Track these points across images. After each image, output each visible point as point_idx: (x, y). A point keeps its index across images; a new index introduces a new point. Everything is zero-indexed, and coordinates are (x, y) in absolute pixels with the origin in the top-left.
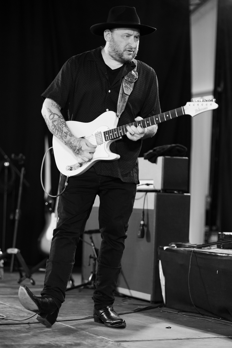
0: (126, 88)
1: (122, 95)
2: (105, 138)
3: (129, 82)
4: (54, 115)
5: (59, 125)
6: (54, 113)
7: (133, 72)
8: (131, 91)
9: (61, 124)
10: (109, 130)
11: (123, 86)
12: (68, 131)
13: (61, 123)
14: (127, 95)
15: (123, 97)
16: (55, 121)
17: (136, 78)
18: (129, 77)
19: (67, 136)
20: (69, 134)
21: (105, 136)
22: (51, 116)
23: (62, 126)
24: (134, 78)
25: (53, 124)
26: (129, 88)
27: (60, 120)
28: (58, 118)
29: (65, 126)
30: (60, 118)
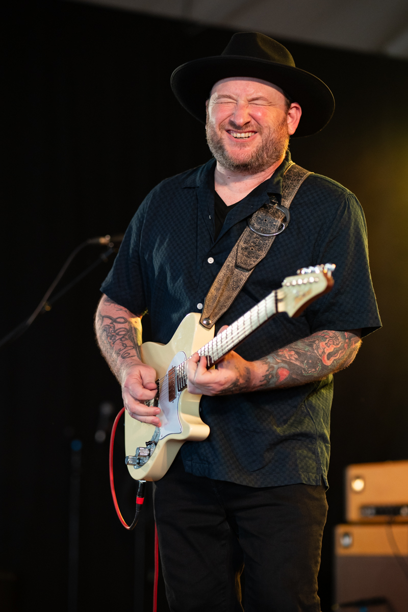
0: (246, 253)
4: (103, 320)
6: (103, 315)
11: (238, 247)
14: (247, 270)
16: (103, 331)
25: (101, 339)
27: (112, 327)
28: (110, 324)
29: (121, 339)
30: (114, 323)
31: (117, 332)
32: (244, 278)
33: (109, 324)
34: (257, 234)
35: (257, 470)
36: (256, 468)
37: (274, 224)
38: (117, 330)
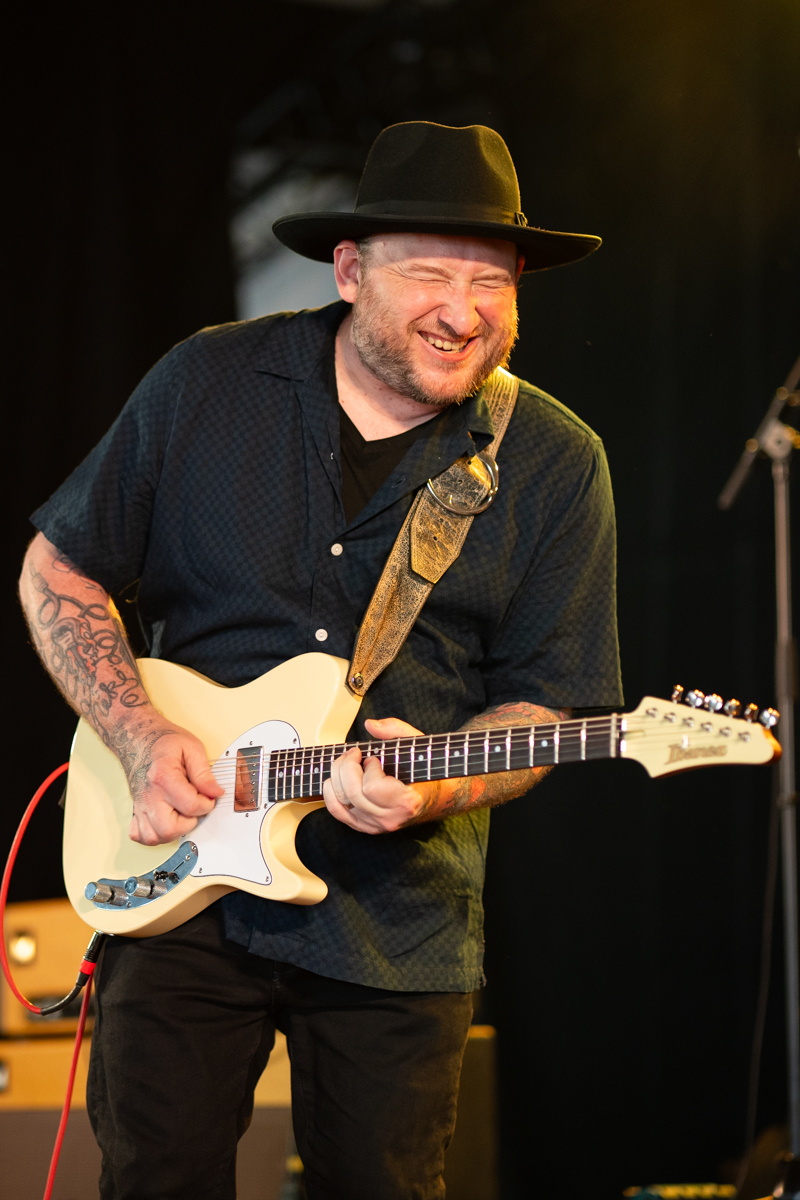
0: (426, 546)
1: (400, 578)
2: (271, 784)
3: (449, 512)
4: (60, 605)
5: (81, 649)
6: (58, 592)
7: (476, 467)
8: (449, 563)
9: (90, 645)
10: (296, 746)
11: (410, 530)
12: (118, 681)
13: (90, 641)
14: (425, 581)
15: (399, 590)
16: (63, 630)
17: (487, 497)
18: (452, 485)
19: (113, 701)
20: (120, 694)
21: (272, 773)
22: (45, 609)
23: (96, 654)
24: (474, 495)
25: (56, 644)
26: (442, 546)
27: (85, 625)
28: (79, 616)
29: (109, 657)
30: (87, 617)
31: (97, 638)
32: (419, 596)
33: (75, 617)
34: (442, 506)
35: (402, 954)
36: (400, 951)
37: (476, 491)
38: (96, 633)
